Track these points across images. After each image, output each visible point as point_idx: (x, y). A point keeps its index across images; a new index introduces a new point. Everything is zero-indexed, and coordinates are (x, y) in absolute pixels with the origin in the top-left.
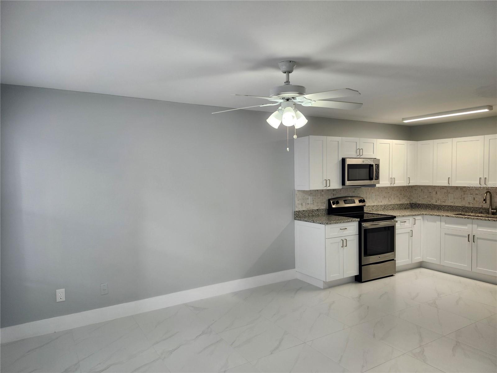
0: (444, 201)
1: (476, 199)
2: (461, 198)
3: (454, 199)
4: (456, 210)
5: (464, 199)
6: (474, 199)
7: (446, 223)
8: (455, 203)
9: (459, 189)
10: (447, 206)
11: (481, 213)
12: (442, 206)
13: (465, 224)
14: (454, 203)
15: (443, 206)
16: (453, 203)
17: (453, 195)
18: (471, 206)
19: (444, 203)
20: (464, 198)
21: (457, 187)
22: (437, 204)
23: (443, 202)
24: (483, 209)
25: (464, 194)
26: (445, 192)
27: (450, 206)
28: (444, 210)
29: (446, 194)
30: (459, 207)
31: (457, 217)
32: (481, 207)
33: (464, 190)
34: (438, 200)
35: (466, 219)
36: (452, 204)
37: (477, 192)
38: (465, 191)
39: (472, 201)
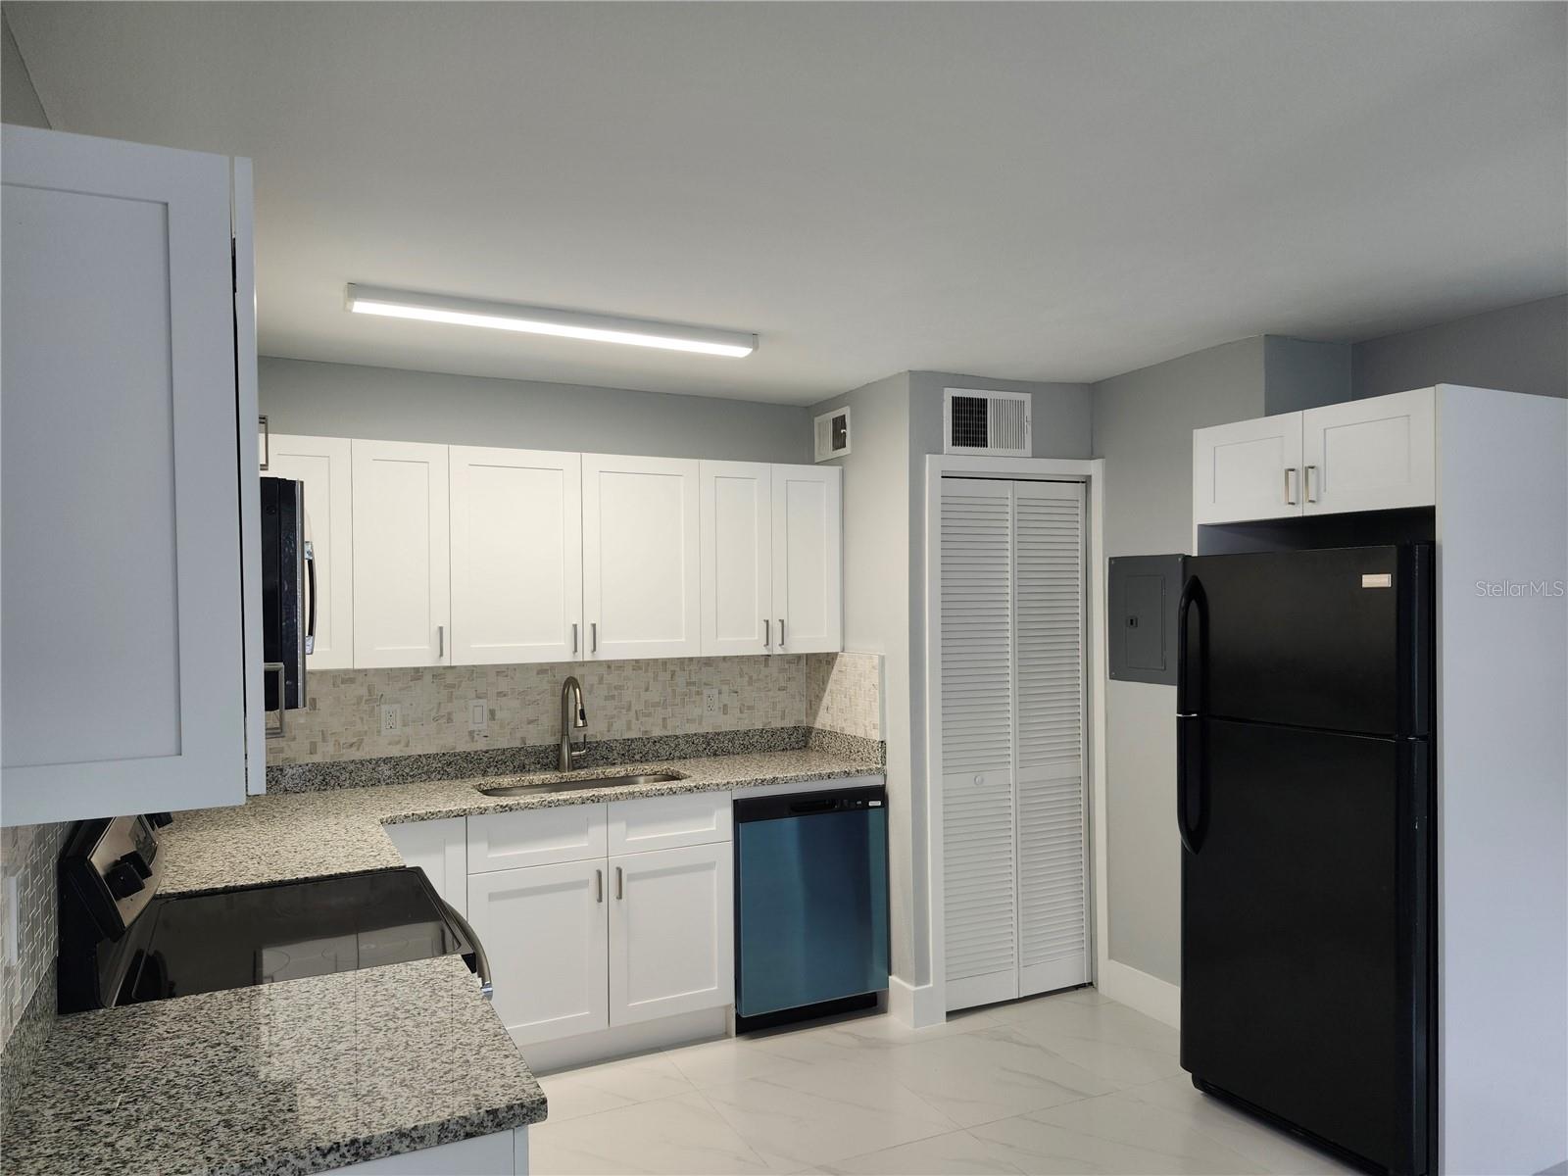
0: (355, 740)
1: (498, 715)
2: (435, 719)
3: (405, 725)
4: (413, 776)
5: (450, 720)
6: (492, 713)
7: (493, 843)
8: (407, 746)
9: (428, 678)
10: (370, 761)
11: (522, 769)
12: (341, 767)
13: (580, 830)
14: (403, 744)
15: (352, 767)
16: (398, 742)
17: (395, 706)
18: (481, 745)
19: (354, 748)
20: (449, 714)
21: (417, 670)
22: (317, 759)
23: (351, 745)
24: (528, 754)
25: (450, 699)
26: (360, 699)
27: (387, 760)
28: (354, 786)
29: (365, 707)
30: (427, 756)
31: (550, 805)
32: (518, 744)
33: (450, 679)
34: (324, 740)
35: (589, 805)
36: (395, 752)
37: (503, 685)
38: (453, 686)
39: (484, 726)
